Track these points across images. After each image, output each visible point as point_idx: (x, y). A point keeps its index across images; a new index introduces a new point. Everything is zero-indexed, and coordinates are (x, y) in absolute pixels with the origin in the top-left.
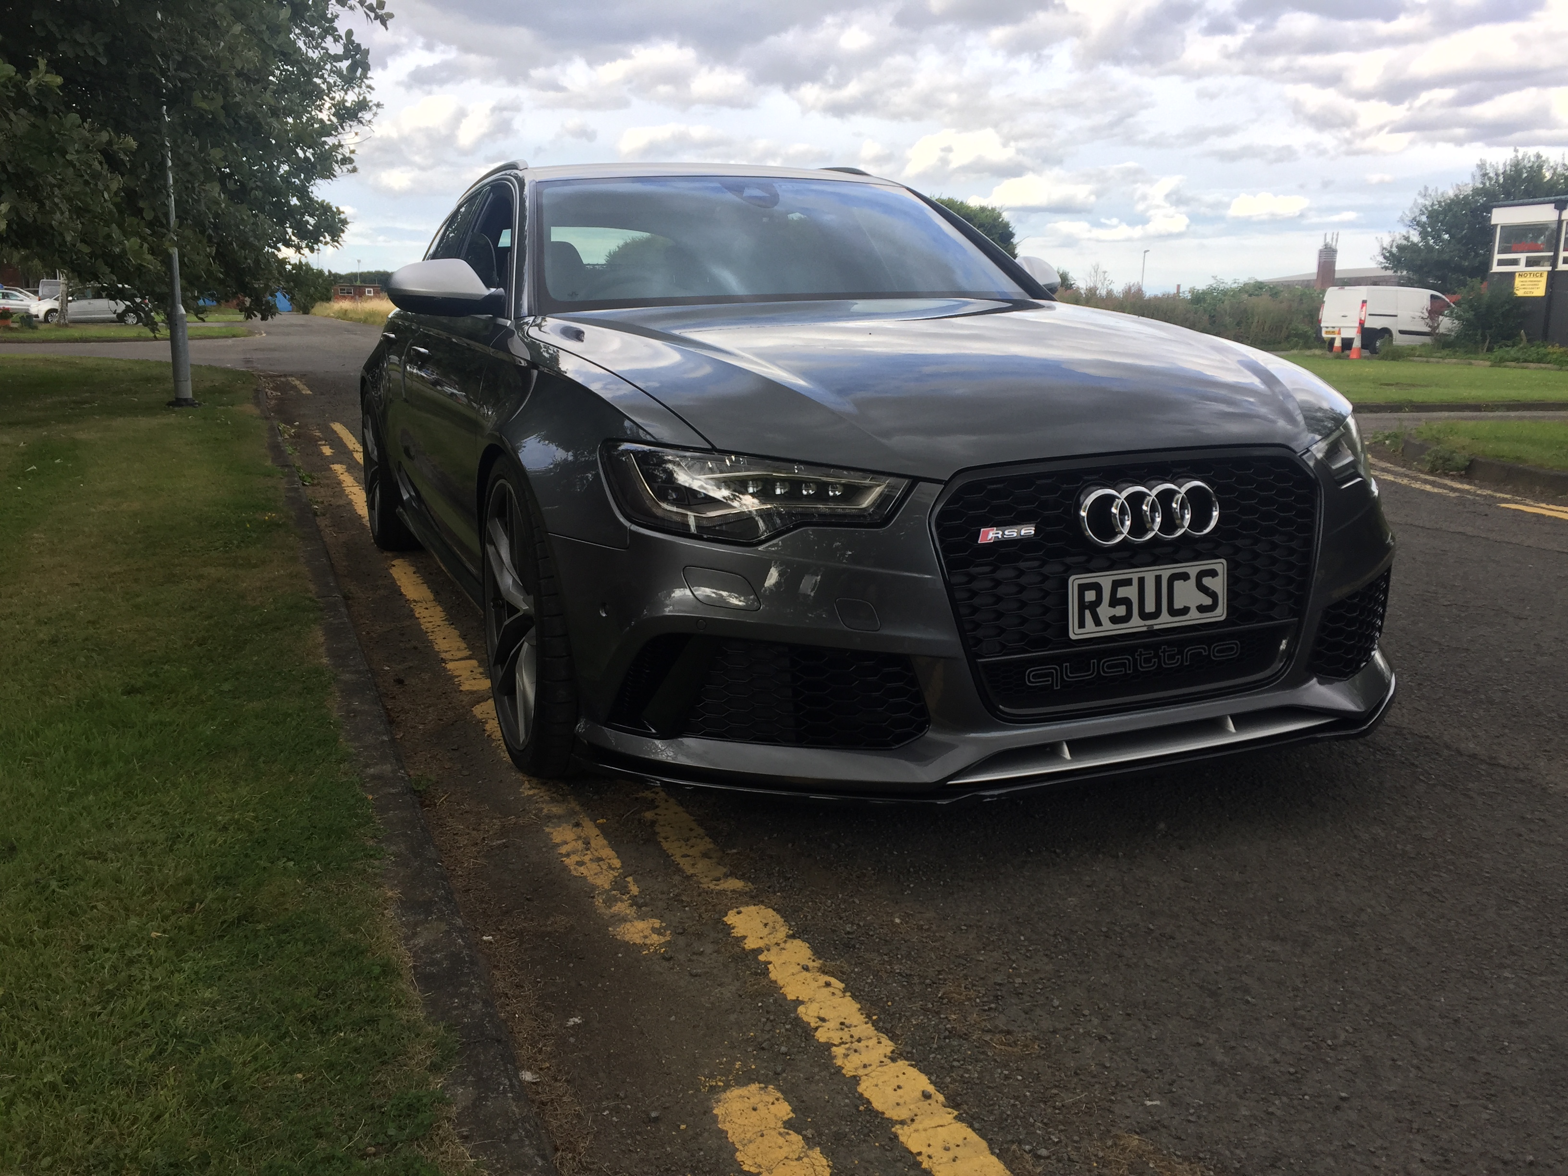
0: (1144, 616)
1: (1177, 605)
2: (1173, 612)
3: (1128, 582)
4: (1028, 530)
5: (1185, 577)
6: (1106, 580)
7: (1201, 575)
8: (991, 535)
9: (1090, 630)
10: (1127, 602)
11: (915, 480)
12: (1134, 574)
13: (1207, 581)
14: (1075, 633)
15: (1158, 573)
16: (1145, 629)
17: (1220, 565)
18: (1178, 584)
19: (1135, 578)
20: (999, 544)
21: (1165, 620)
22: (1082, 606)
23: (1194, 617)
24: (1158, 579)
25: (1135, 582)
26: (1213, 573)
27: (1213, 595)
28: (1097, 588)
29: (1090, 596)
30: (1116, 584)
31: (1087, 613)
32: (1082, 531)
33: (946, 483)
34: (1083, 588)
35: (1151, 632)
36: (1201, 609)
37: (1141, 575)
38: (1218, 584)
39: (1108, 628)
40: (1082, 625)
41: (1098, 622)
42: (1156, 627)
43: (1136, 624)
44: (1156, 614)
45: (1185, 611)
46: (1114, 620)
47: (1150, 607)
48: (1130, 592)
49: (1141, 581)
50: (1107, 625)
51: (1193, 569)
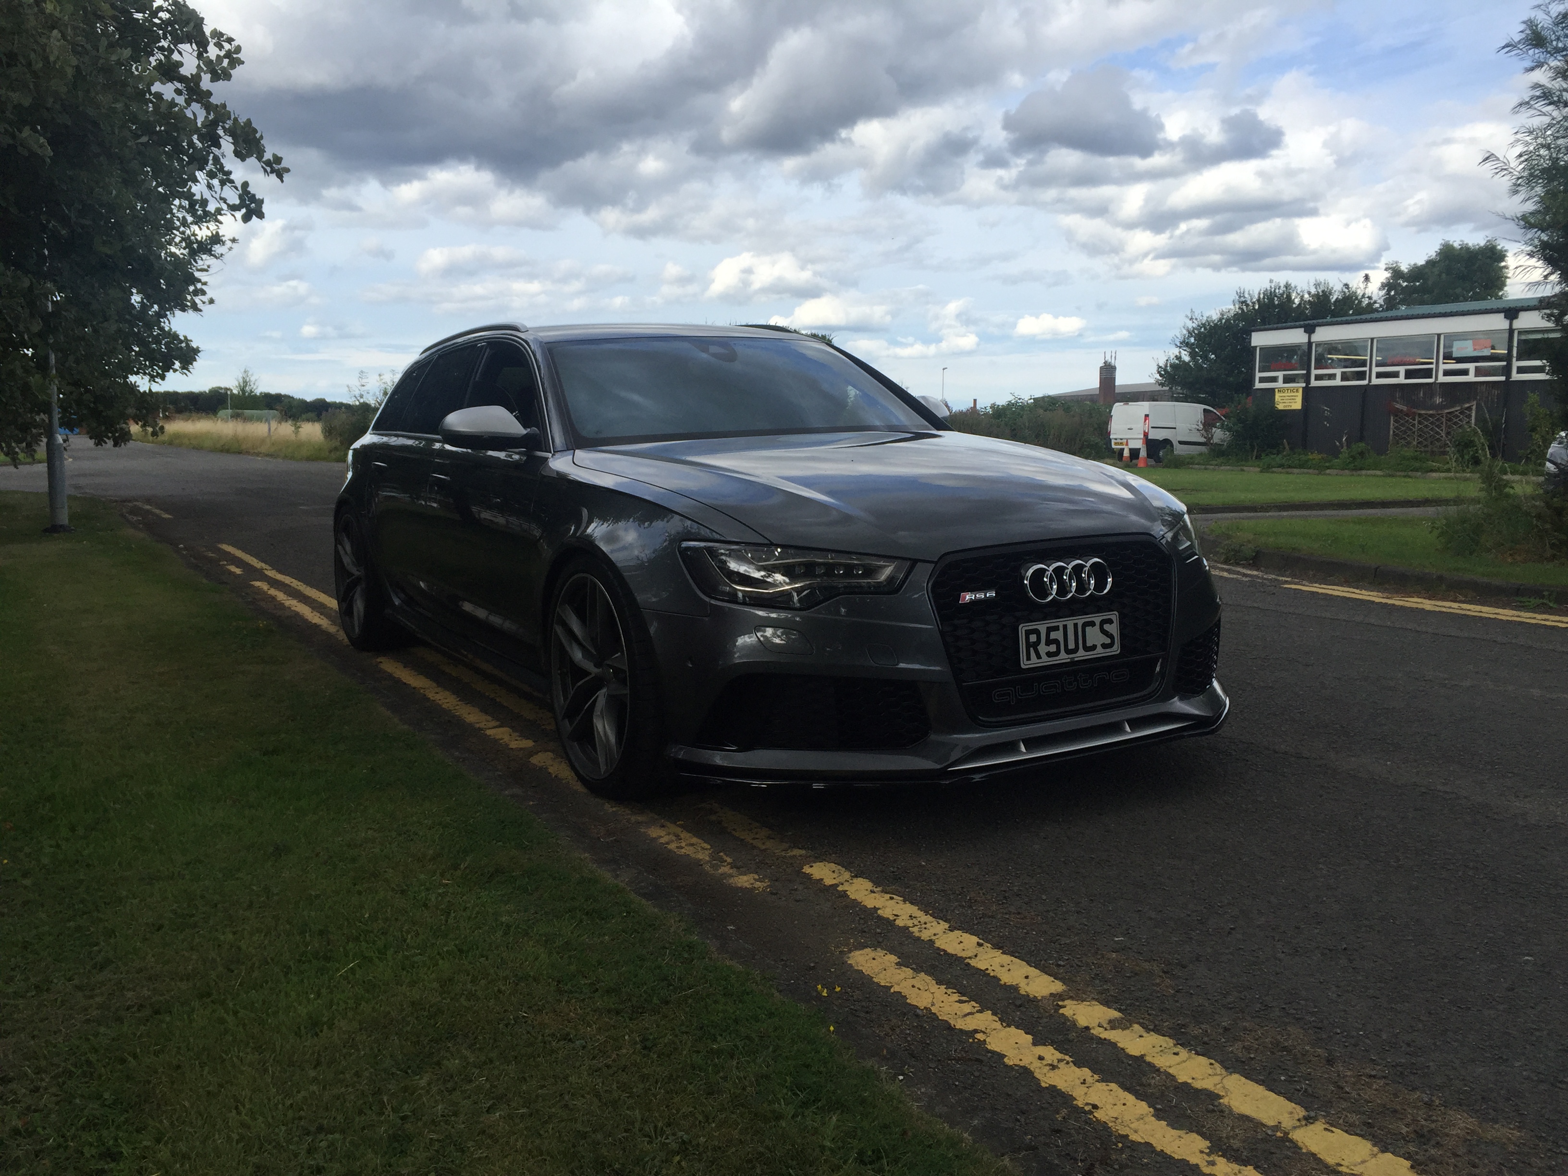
0: (1068, 651)
1: (1089, 644)
2: (1086, 649)
3: (1056, 628)
4: (992, 594)
5: (1092, 624)
6: (1042, 628)
7: (1103, 622)
8: (968, 597)
9: (1034, 662)
10: (1056, 642)
11: (914, 562)
12: (1060, 623)
13: (1107, 627)
14: (1025, 664)
15: (1075, 622)
16: (1069, 660)
17: (1114, 616)
18: (1088, 629)
19: (1061, 625)
20: (973, 602)
21: (1081, 654)
22: (1029, 645)
23: (1100, 652)
24: (1076, 625)
25: (1061, 629)
26: (1110, 621)
27: (1111, 636)
28: (1037, 632)
29: (1033, 638)
30: (1049, 630)
31: (1032, 649)
32: (1026, 593)
33: (936, 563)
34: (1028, 633)
35: (1073, 663)
36: (1104, 646)
37: (1065, 623)
38: (1113, 629)
39: (1046, 661)
40: (1029, 659)
41: (1039, 657)
42: (1076, 659)
43: (1063, 657)
44: (1076, 650)
45: (1094, 647)
46: (1049, 654)
47: (1071, 646)
48: (1057, 635)
49: (1065, 627)
50: (1045, 658)
51: (1097, 619)
